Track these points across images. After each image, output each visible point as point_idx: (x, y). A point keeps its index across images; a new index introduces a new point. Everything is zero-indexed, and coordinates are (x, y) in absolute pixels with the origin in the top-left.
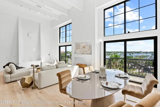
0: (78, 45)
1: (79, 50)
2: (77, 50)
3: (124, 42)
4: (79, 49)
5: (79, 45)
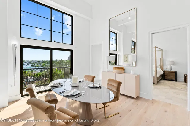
3: (49, 50)
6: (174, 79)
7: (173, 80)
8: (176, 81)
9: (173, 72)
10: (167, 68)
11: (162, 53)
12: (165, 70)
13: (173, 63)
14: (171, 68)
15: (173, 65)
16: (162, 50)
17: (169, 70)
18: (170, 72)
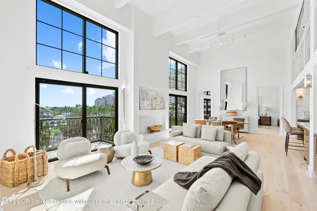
0: (145, 92)
1: (147, 102)
2: (144, 102)
4: (147, 100)
5: (147, 93)
6: (269, 123)
7: (268, 125)
8: (270, 125)
9: (267, 117)
10: (263, 113)
12: (261, 116)
13: (268, 109)
14: (266, 114)
15: (268, 111)
17: (264, 116)
18: (266, 117)
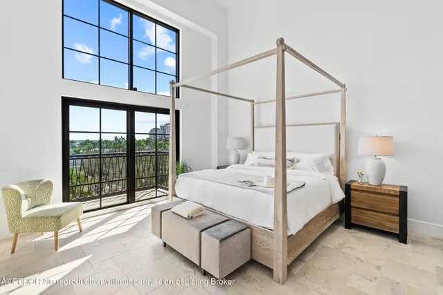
11: (344, 101)
13: (391, 147)
14: (382, 171)
15: (391, 155)
16: (343, 86)
18: (377, 192)
